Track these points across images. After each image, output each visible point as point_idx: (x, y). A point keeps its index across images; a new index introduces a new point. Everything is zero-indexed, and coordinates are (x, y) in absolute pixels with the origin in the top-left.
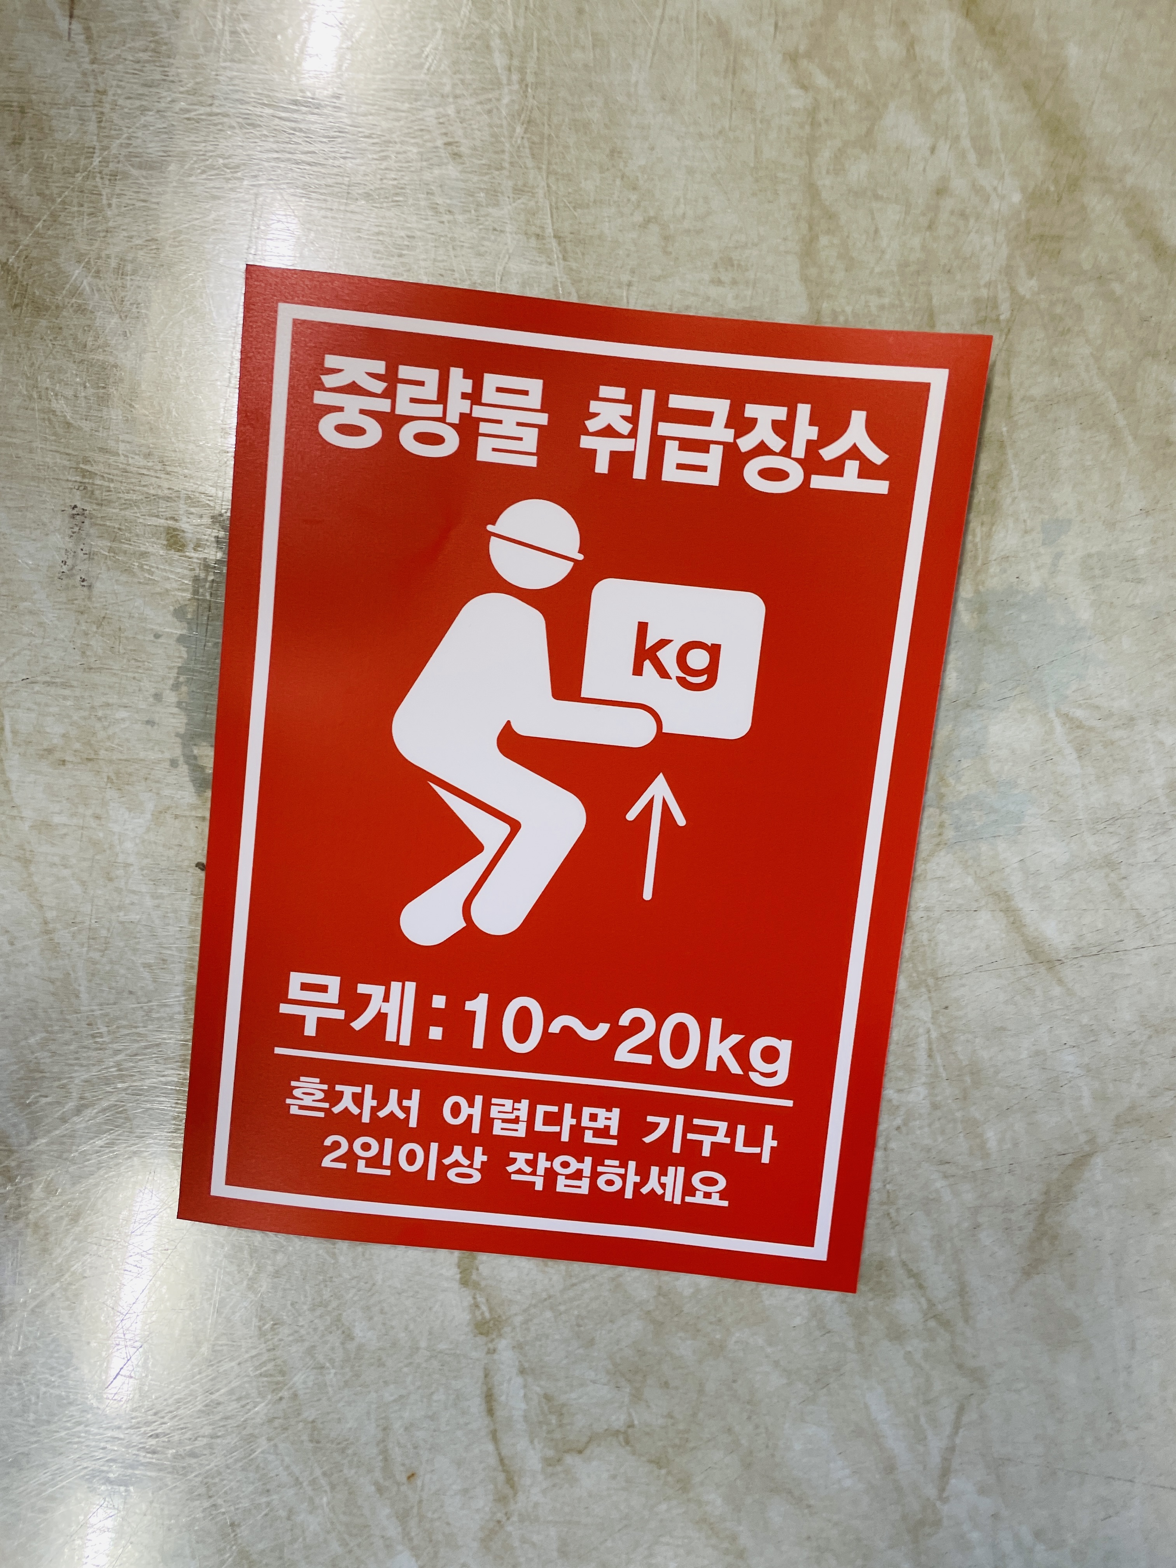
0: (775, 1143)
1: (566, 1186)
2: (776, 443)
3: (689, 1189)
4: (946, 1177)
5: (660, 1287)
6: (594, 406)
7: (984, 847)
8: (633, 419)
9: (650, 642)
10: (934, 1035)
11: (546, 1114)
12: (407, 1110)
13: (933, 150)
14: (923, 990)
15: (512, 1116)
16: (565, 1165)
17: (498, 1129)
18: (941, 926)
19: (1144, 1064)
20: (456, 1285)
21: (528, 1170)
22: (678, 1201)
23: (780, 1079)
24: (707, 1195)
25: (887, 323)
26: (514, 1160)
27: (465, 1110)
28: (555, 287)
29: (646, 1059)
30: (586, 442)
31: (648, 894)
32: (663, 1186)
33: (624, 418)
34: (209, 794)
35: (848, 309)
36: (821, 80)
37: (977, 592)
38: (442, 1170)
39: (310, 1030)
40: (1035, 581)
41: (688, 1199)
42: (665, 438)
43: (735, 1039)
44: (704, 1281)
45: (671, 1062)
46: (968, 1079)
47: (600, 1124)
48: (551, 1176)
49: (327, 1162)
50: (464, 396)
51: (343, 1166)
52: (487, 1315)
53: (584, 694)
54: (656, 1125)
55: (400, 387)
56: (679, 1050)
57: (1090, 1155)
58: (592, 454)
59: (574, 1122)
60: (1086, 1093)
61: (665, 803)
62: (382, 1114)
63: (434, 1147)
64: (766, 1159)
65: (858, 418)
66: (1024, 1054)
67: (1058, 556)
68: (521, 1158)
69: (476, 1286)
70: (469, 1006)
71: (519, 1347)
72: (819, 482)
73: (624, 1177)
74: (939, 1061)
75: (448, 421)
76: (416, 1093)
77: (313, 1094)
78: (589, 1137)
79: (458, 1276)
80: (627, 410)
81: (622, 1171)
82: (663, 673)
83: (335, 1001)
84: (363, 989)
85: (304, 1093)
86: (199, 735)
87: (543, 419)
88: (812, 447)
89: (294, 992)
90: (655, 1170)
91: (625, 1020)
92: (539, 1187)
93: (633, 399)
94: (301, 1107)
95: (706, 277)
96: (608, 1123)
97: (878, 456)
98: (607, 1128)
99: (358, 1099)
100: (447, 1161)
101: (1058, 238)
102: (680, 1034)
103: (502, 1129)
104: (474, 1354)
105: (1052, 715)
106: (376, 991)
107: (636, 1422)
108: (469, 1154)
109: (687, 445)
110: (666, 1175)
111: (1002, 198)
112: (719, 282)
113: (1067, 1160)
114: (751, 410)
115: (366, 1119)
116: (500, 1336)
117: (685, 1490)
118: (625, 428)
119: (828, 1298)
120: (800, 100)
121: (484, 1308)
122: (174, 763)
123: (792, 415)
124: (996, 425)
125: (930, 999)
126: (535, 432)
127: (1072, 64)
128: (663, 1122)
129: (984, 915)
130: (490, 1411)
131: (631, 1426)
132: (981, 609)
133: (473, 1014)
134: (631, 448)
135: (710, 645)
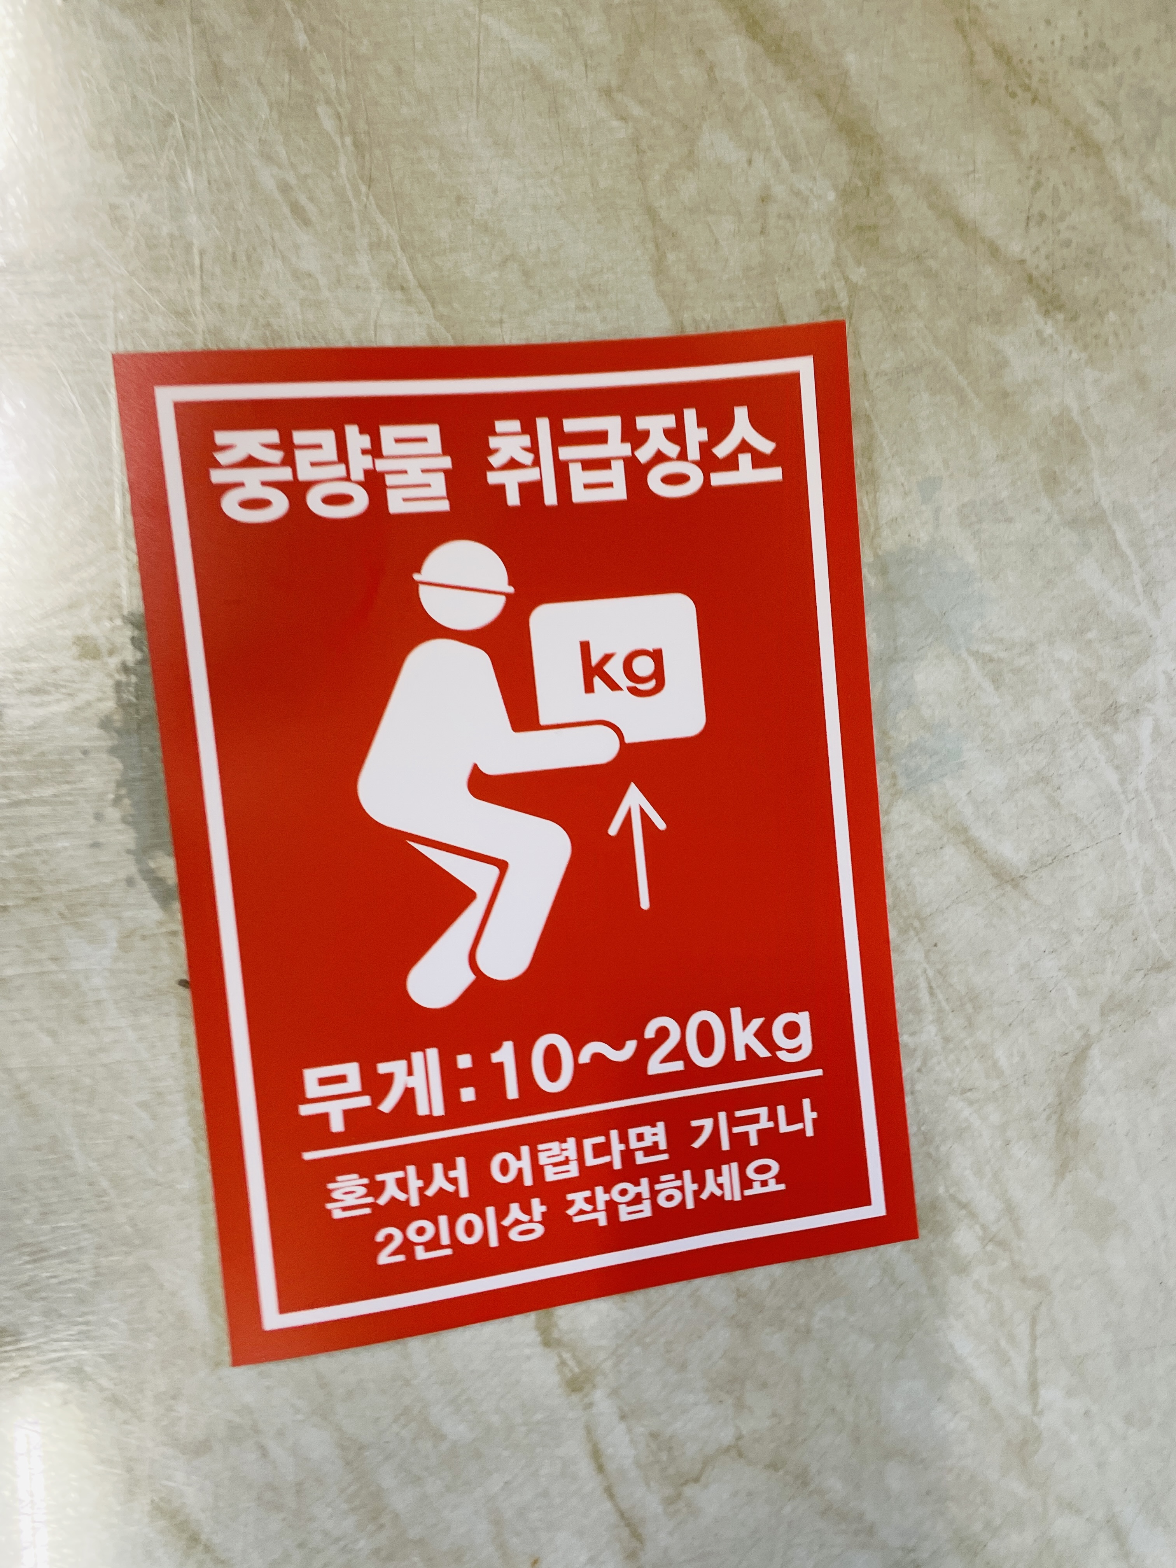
0: (815, 1115)
1: (630, 1213)
2: (672, 450)
3: (746, 1183)
4: (971, 1103)
5: (738, 1290)
6: (493, 442)
7: (935, 788)
8: (534, 449)
9: (595, 660)
10: (931, 973)
11: (595, 1147)
12: (454, 1181)
13: (750, 162)
14: (912, 933)
15: (561, 1158)
16: (623, 1192)
17: (550, 1175)
18: (914, 870)
19: (1112, 953)
20: (539, 1349)
21: (589, 1208)
22: (738, 1198)
23: (806, 1052)
24: (764, 1183)
25: (745, 323)
26: (572, 1203)
27: (514, 1165)
28: (430, 335)
29: (678, 1066)
30: (493, 478)
31: (645, 904)
32: (721, 1186)
33: (526, 449)
34: (177, 906)
35: (707, 317)
36: (636, 110)
37: (876, 556)
38: (503, 1232)
39: (337, 1125)
40: (924, 536)
41: (747, 1193)
42: (566, 462)
43: (756, 1023)
44: (777, 1269)
45: (702, 1062)
46: (969, 1007)
47: (648, 1142)
48: (612, 1208)
49: (384, 1258)
50: (364, 452)
51: (401, 1258)
52: (577, 1370)
53: (543, 721)
54: (701, 1129)
55: (299, 454)
56: (706, 1048)
57: (1086, 1049)
58: (500, 488)
59: (622, 1147)
60: (1070, 992)
61: (642, 811)
62: (430, 1193)
63: (490, 1211)
64: (810, 1133)
65: (741, 414)
66: (1011, 971)
67: (938, 510)
68: (578, 1198)
69: (559, 1343)
70: (496, 1057)
71: (614, 1393)
72: (719, 479)
73: (681, 1189)
74: (940, 997)
75: (353, 479)
76: (461, 1162)
77: (355, 1192)
78: (640, 1159)
79: (539, 1339)
80: (526, 440)
81: (678, 1183)
82: (613, 686)
83: (358, 1088)
84: (383, 1068)
85: (344, 1194)
86: (154, 847)
87: (446, 462)
88: (706, 448)
89: (312, 1089)
90: (709, 1173)
91: (650, 1032)
92: (603, 1221)
93: (529, 429)
94: (345, 1209)
95: (572, 305)
96: (655, 1139)
97: (766, 446)
98: (656, 1144)
99: (402, 1184)
100: (506, 1222)
101: (874, 227)
102: (705, 1030)
103: (555, 1173)
104: (571, 1415)
105: (965, 655)
106: (397, 1067)
107: (744, 1432)
108: (527, 1209)
109: (588, 465)
110: (721, 1175)
111: (819, 197)
112: (583, 309)
113: (1070, 1058)
114: (642, 423)
115: (415, 1202)
116: (594, 1386)
117: (805, 1484)
118: (527, 459)
119: (893, 1251)
120: (622, 131)
121: (571, 1363)
122: (130, 882)
123: (680, 421)
124: (858, 402)
125: (920, 940)
126: (441, 477)
127: (853, 71)
128: (707, 1124)
129: (949, 851)
130: (600, 1468)
131: (740, 1437)
132: (883, 571)
133: (501, 1065)
134: (537, 477)
135: (652, 651)
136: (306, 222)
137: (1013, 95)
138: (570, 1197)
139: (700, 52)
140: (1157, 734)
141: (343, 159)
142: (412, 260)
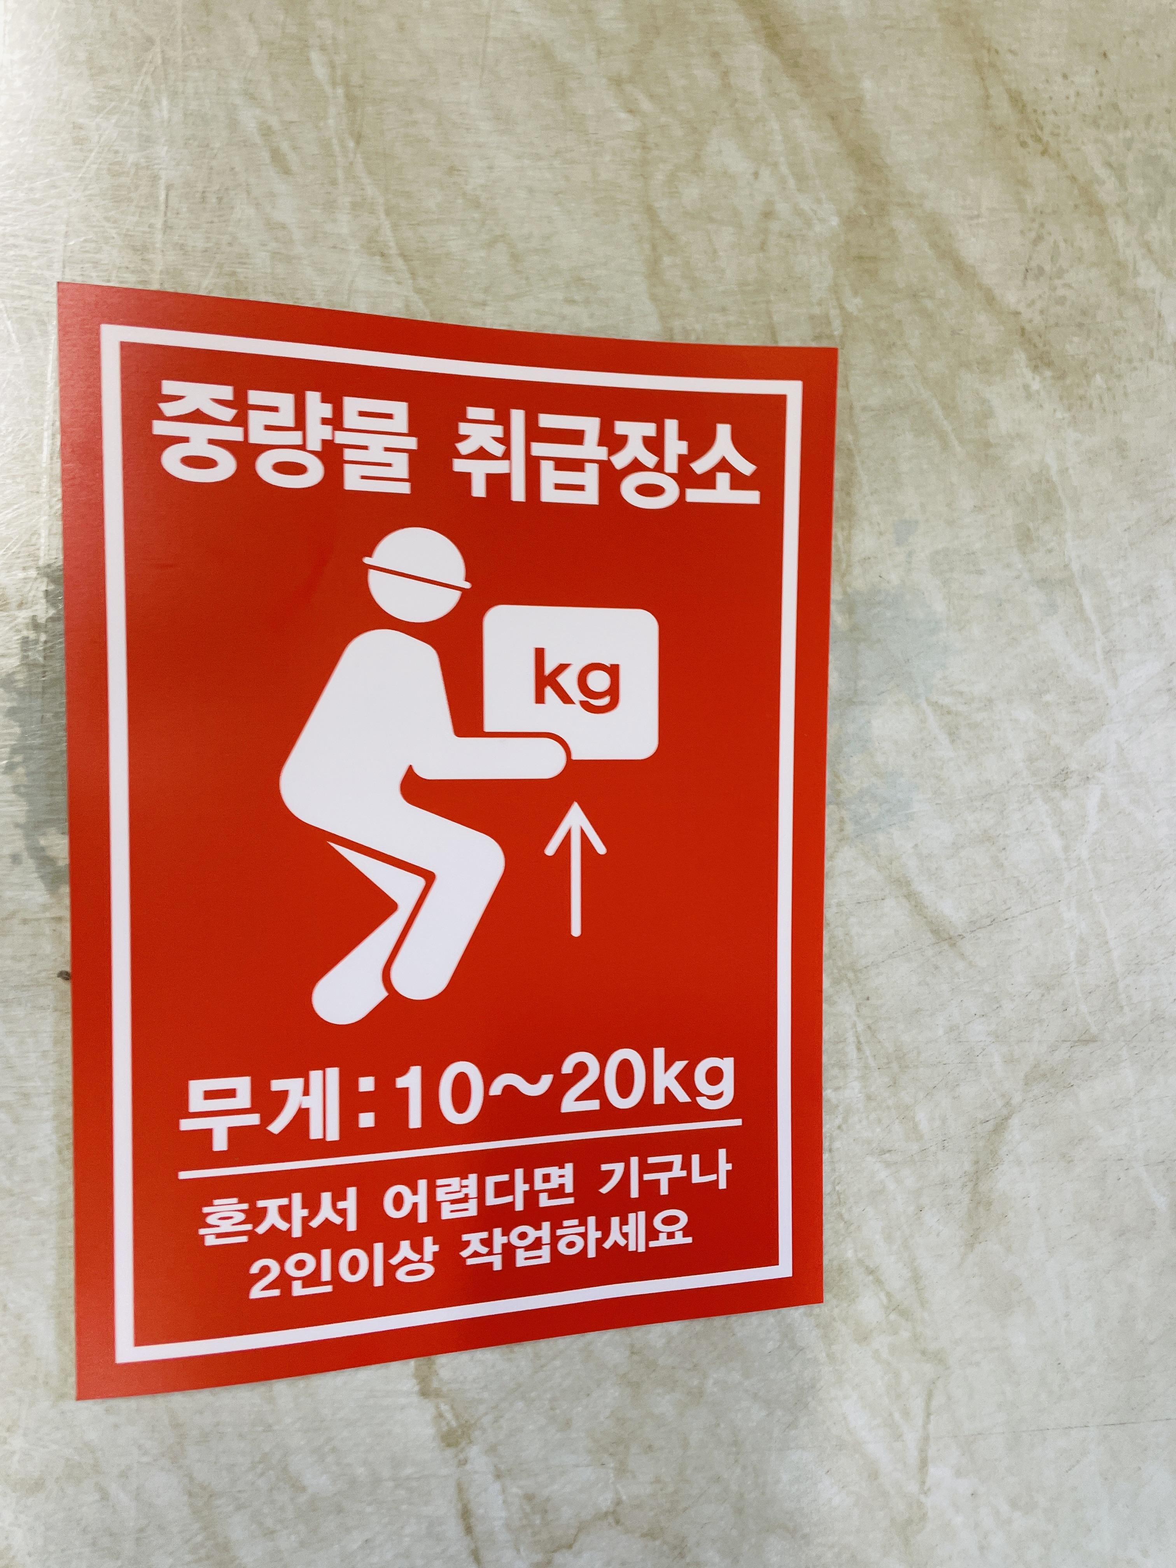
0: (729, 1167)
1: (526, 1259)
2: (650, 460)
3: (652, 1233)
4: (888, 1165)
5: (632, 1346)
6: (464, 428)
7: (881, 837)
8: (505, 440)
9: (548, 669)
10: (860, 1027)
11: (497, 1185)
12: (342, 1213)
13: (756, 175)
14: (845, 984)
15: (460, 1195)
16: (523, 1236)
17: (447, 1213)
18: (853, 920)
19: (1041, 1021)
20: (415, 1399)
21: (484, 1250)
22: (642, 1249)
23: (727, 1099)
24: (671, 1235)
25: (735, 339)
26: (468, 1243)
27: (409, 1199)
28: (407, 306)
29: (593, 1105)
30: (459, 466)
31: (576, 930)
32: (625, 1236)
33: (496, 439)
34: (66, 890)
35: (698, 327)
36: (646, 105)
37: (845, 593)
38: (390, 1271)
39: (220, 1143)
40: (894, 578)
41: (652, 1244)
42: (538, 459)
43: (679, 1066)
44: (674, 1327)
45: (620, 1103)
46: (895, 1066)
47: (554, 1184)
48: (509, 1251)
49: (257, 1292)
50: (325, 421)
51: (276, 1293)
52: (454, 1423)
53: (487, 728)
54: (611, 1173)
55: (252, 414)
56: (625, 1089)
57: (1006, 1118)
58: (466, 477)
59: (527, 1187)
60: (997, 1059)
61: (583, 834)
62: (315, 1223)
63: (379, 1248)
64: (723, 1185)
65: (724, 431)
66: (941, 1032)
67: (910, 554)
68: (474, 1239)
69: (438, 1394)
70: (401, 1083)
71: (492, 1450)
72: (694, 495)
73: (584, 1236)
74: (868, 1053)
75: (309, 448)
76: (352, 1192)
77: (231, 1218)
78: (544, 1201)
79: (417, 1388)
80: (498, 431)
81: (582, 1229)
82: (566, 698)
83: (247, 1104)
84: (277, 1085)
85: (221, 1219)
86: (48, 822)
87: (411, 443)
88: (684, 461)
89: (197, 1103)
90: (615, 1221)
91: (567, 1068)
92: (498, 1266)
93: (503, 419)
94: (219, 1236)
95: (560, 296)
96: (562, 1181)
97: (747, 468)
98: (562, 1186)
99: (285, 1213)
100: (394, 1261)
101: (875, 259)
102: (625, 1071)
103: (452, 1211)
104: (444, 1471)
105: (924, 705)
106: (292, 1085)
107: (624, 1498)
108: (418, 1248)
109: (562, 464)
110: (627, 1224)
111: (822, 221)
112: (571, 301)
113: (989, 1126)
114: (621, 427)
115: (297, 1233)
116: (470, 1442)
117: (682, 1555)
118: (498, 449)
119: (796, 1314)
120: (630, 125)
121: (449, 1416)
122: (16, 859)
123: (661, 430)
124: (843, 435)
125: (853, 993)
126: (405, 457)
127: (868, 97)
128: (618, 1168)
129: (890, 903)
130: (469, 1530)
131: (619, 1503)
132: (850, 610)
133: (406, 1090)
134: (506, 471)
135: (609, 666)
136: (286, 171)
137: (1023, 144)
138: (465, 1237)
139: (716, 55)
140: (1104, 804)
141: (332, 110)
142: (395, 227)
